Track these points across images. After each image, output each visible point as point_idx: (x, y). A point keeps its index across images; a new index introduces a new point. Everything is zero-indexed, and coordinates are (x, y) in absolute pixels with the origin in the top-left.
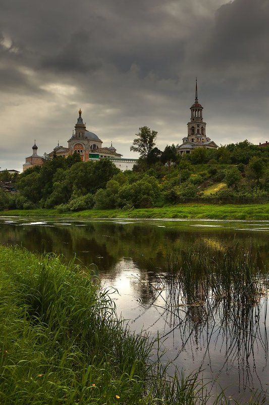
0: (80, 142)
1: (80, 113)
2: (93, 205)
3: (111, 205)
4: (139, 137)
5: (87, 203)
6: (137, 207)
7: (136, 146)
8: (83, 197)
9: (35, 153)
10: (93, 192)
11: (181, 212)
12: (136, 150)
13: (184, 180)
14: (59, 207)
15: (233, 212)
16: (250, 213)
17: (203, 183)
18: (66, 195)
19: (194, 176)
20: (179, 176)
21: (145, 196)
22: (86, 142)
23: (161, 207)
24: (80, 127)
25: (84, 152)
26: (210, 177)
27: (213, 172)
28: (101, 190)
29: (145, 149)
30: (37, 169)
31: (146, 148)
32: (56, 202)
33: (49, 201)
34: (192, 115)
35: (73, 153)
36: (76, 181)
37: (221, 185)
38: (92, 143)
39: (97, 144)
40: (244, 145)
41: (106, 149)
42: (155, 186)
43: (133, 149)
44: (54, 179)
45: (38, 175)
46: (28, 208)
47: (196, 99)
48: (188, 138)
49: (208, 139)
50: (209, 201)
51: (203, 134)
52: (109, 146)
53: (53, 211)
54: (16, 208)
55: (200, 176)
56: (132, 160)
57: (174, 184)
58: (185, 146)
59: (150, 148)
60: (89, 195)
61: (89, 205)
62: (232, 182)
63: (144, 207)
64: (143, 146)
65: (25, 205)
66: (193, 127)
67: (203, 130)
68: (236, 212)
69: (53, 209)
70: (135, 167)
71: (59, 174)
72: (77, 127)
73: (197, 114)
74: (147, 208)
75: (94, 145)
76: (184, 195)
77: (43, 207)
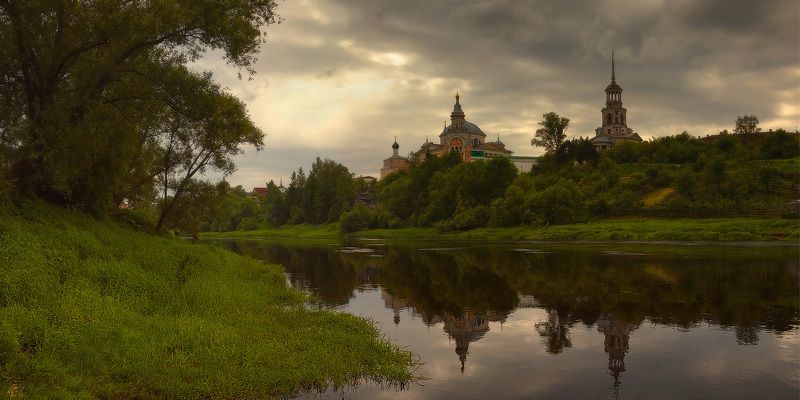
0: (459, 136)
1: (457, 98)
2: (486, 220)
3: (514, 220)
4: (543, 127)
5: (478, 218)
6: (552, 223)
7: (540, 139)
8: (473, 210)
9: (396, 153)
10: (486, 203)
11: (620, 230)
12: (538, 143)
13: (611, 184)
14: (440, 224)
15: (699, 230)
16: (722, 232)
17: (641, 189)
18: (448, 208)
19: (625, 179)
20: (604, 179)
21: (563, 208)
22: (466, 136)
23: (585, 222)
24: (458, 115)
25: (464, 150)
26: (648, 181)
27: (653, 174)
28: (500, 199)
29: (552, 143)
30: (402, 173)
31: (553, 141)
32: (434, 218)
33: (424, 216)
34: (608, 98)
35: (449, 150)
36: (461, 189)
37: (666, 192)
38: (473, 137)
39: (479, 137)
40: (683, 138)
41: (492, 144)
42: (574, 193)
43: (535, 142)
44: (430, 187)
45: (407, 181)
46: (395, 227)
47: (613, 78)
48: (602, 129)
49: (630, 131)
50: (654, 213)
51: (623, 123)
52: (495, 140)
53: (430, 230)
54: (379, 227)
55: (635, 179)
56: (532, 158)
57: (599, 190)
58: (600, 139)
59: (560, 142)
60: (479, 207)
61: (482, 221)
62: (686, 187)
63: (561, 223)
64: (549, 138)
65: (391, 223)
66: (610, 115)
67: (623, 117)
68: (701, 229)
69: (430, 227)
70: (535, 168)
71: (437, 179)
72: (454, 116)
73: (614, 97)
74: (566, 224)
75: (476, 140)
76: (618, 205)
77: (416, 226)
